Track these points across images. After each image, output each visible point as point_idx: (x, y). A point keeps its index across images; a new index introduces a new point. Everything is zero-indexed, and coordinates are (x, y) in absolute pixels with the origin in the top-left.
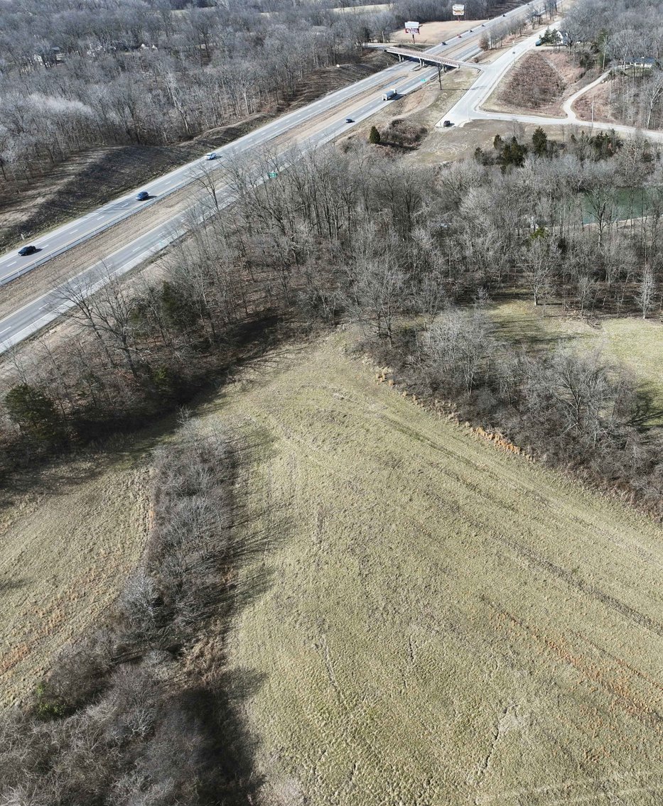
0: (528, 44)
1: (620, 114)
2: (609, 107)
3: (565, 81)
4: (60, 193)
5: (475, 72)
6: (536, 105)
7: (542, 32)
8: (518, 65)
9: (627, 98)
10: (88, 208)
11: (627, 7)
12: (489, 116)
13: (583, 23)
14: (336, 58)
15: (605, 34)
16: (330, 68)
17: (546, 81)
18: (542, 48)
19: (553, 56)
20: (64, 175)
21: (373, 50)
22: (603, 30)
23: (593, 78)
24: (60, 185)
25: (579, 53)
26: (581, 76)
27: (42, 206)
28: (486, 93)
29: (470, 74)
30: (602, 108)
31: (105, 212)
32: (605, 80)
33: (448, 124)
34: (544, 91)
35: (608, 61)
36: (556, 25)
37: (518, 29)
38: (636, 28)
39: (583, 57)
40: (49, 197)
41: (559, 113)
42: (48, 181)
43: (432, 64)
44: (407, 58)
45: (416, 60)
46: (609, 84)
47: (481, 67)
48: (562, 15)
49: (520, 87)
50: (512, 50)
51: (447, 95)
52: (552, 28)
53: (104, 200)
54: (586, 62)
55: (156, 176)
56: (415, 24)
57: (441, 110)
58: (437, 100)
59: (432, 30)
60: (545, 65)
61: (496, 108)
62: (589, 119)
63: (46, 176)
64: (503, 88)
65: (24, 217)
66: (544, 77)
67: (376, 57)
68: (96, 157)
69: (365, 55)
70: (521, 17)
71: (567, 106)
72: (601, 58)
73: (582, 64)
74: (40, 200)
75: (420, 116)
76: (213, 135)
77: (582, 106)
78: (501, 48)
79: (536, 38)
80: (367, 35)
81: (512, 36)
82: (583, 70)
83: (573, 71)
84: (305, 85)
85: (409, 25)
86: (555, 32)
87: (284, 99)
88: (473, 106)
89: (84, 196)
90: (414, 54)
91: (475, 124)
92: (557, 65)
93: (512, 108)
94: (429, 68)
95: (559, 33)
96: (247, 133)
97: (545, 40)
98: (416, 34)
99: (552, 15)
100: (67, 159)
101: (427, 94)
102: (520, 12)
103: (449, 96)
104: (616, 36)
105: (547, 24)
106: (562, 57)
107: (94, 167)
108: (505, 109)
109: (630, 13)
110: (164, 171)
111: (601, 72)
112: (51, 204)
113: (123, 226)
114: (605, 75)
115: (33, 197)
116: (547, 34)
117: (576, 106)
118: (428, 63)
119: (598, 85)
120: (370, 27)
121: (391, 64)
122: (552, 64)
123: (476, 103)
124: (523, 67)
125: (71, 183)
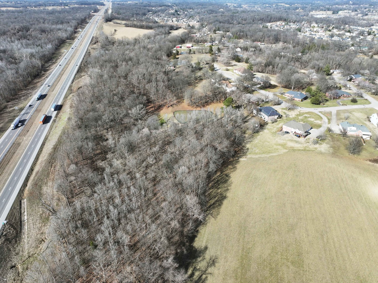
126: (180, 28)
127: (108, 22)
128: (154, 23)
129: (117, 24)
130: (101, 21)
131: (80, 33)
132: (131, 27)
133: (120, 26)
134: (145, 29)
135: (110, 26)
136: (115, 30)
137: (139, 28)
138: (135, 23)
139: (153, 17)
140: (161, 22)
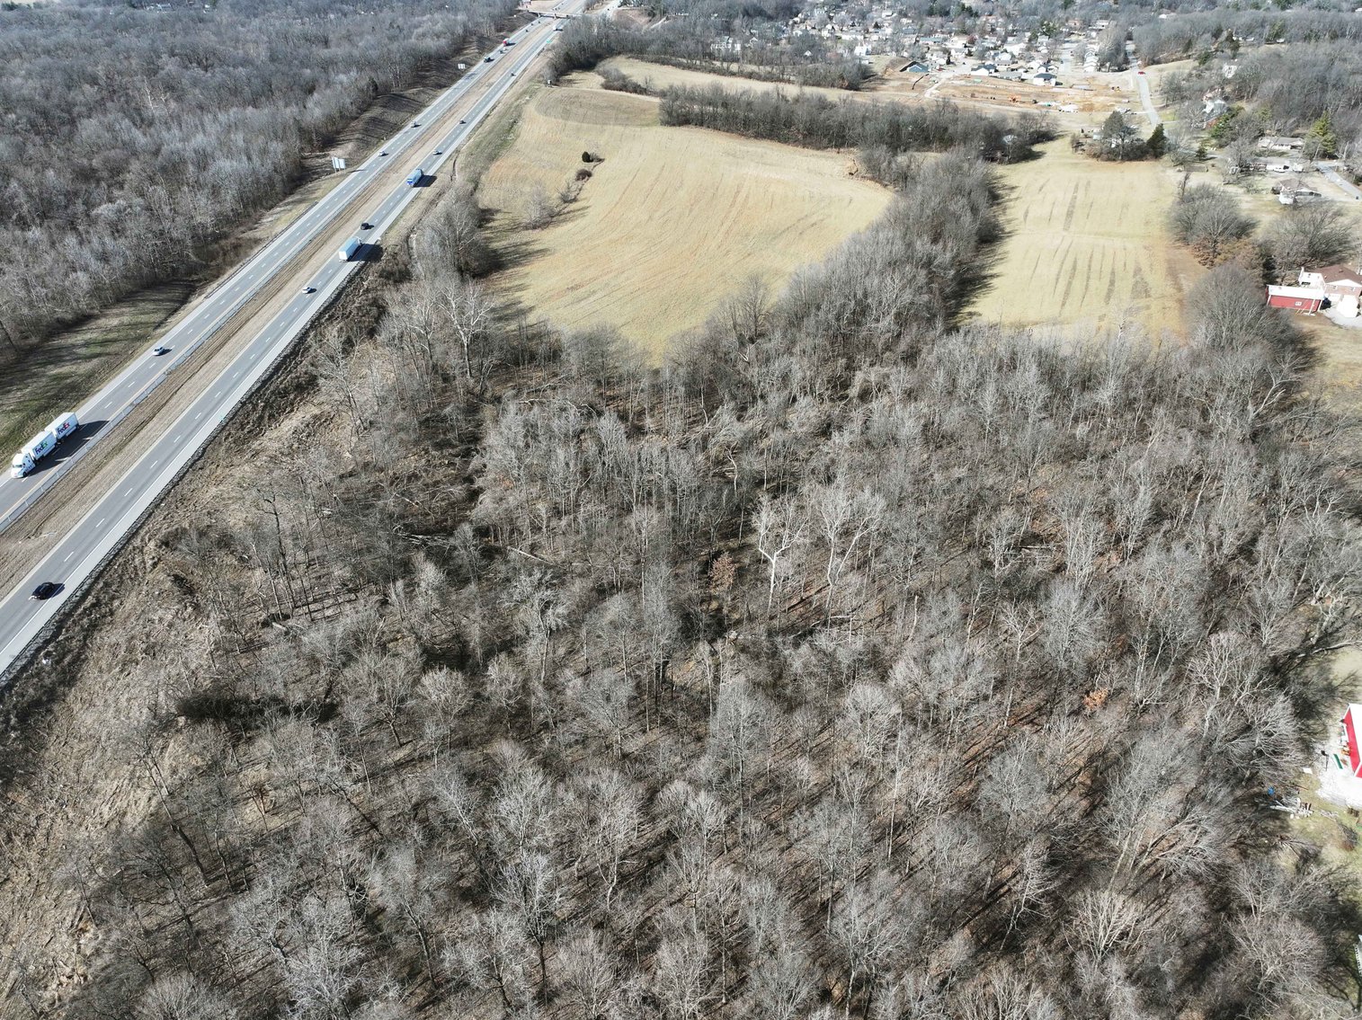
126: (1046, 137)
127: (574, 75)
128: (853, 87)
129: (623, 88)
130: (537, 68)
131: (324, 183)
132: (701, 121)
133: (631, 117)
134: (796, 142)
135: (566, 114)
136: (587, 158)
137: (758, 136)
138: (734, 86)
139: (836, 27)
140: (890, 70)
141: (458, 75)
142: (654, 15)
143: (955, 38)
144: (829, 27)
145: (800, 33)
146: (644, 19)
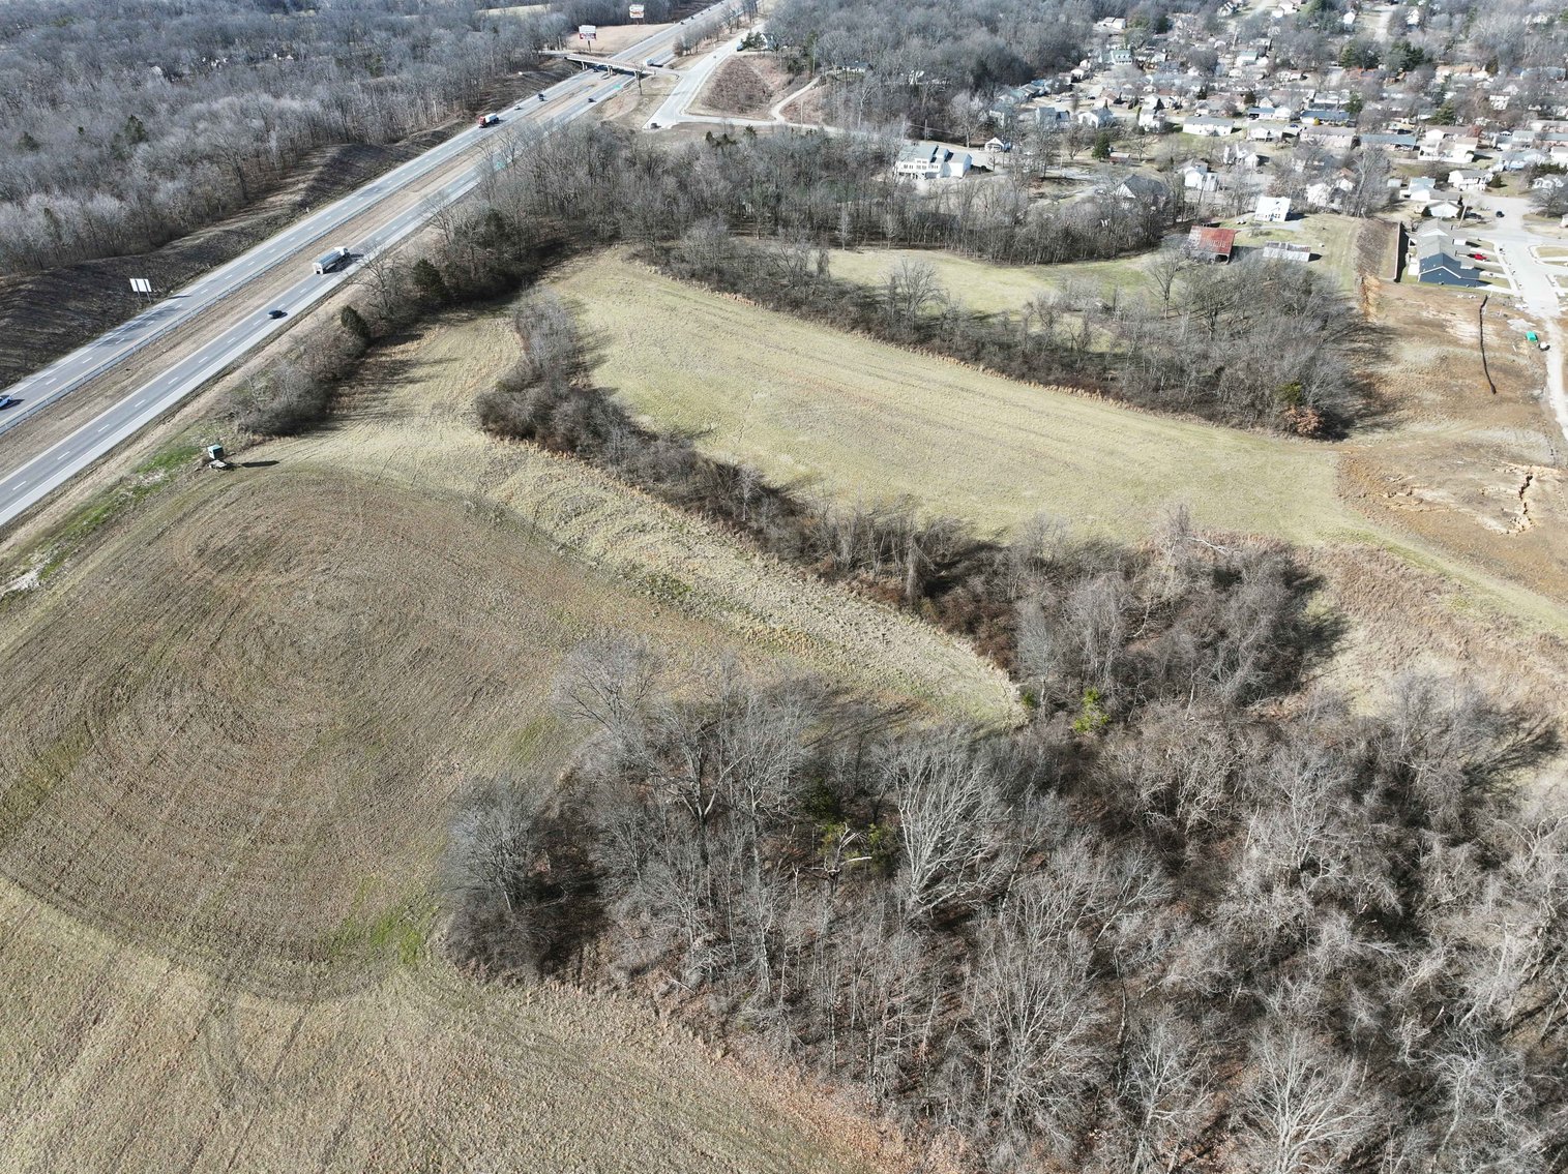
0: (728, 49)
1: (831, 118)
2: (819, 113)
3: (771, 88)
4: (315, 179)
5: (673, 78)
6: (742, 111)
7: (743, 35)
8: (720, 71)
9: (838, 101)
10: (342, 194)
11: (841, 6)
12: (695, 119)
13: (790, 24)
14: (514, 67)
15: (815, 36)
16: (510, 76)
17: (751, 87)
18: (743, 53)
19: (757, 61)
20: (311, 166)
21: (551, 57)
22: (813, 32)
23: (802, 84)
24: (313, 174)
25: (786, 58)
26: (790, 83)
27: (306, 189)
28: (689, 98)
29: (668, 81)
30: (813, 114)
31: (362, 195)
32: (816, 86)
33: (655, 126)
34: (750, 98)
35: (818, 65)
36: (759, 27)
37: (713, 33)
38: (849, 30)
39: (791, 62)
40: (311, 183)
41: (765, 117)
42: (300, 172)
43: (622, 72)
44: (590, 66)
45: (602, 68)
46: (819, 90)
47: (680, 73)
48: (764, 17)
49: (724, 93)
50: (712, 54)
51: (647, 100)
52: (754, 32)
53: (354, 187)
54: (794, 68)
55: (387, 171)
56: (591, 29)
57: (645, 114)
58: (640, 104)
59: (608, 35)
60: (749, 72)
61: (702, 112)
62: (799, 122)
63: (295, 167)
64: (706, 93)
65: (298, 198)
66: (749, 84)
67: (557, 65)
68: (332, 152)
69: (541, 63)
70: (716, 18)
71: (776, 111)
72: (811, 64)
73: (790, 69)
74: (301, 186)
75: (625, 119)
76: (421, 137)
77: (791, 110)
78: (697, 53)
79: (736, 42)
80: (538, 43)
81: (707, 41)
82: (791, 76)
83: (781, 78)
84: (488, 94)
85: (584, 29)
86: (758, 35)
87: (469, 109)
88: (677, 111)
89: (335, 183)
90: (598, 62)
91: (682, 126)
92: (762, 71)
93: (719, 112)
94: (618, 76)
95: (762, 36)
96: (452, 136)
97: (747, 45)
98: (592, 41)
99: (751, 17)
100: (307, 154)
101: (627, 99)
102: (713, 13)
103: (651, 101)
104: (826, 37)
105: (746, 27)
106: (767, 62)
107: (333, 159)
108: (711, 112)
109: (843, 13)
110: (391, 167)
111: (811, 78)
112: (312, 189)
113: (383, 206)
114: (815, 81)
115: (294, 184)
116: (748, 38)
117: (784, 111)
118: (617, 71)
119: (808, 92)
120: (542, 30)
121: (575, 73)
122: (756, 71)
123: (680, 107)
124: (725, 72)
125: (321, 173)
139: (1166, 102)
140: (1371, 280)
141: (118, 311)
142: (800, 70)
143: (1435, 135)
144: (1151, 101)
145: (1095, 119)
146: (777, 79)
